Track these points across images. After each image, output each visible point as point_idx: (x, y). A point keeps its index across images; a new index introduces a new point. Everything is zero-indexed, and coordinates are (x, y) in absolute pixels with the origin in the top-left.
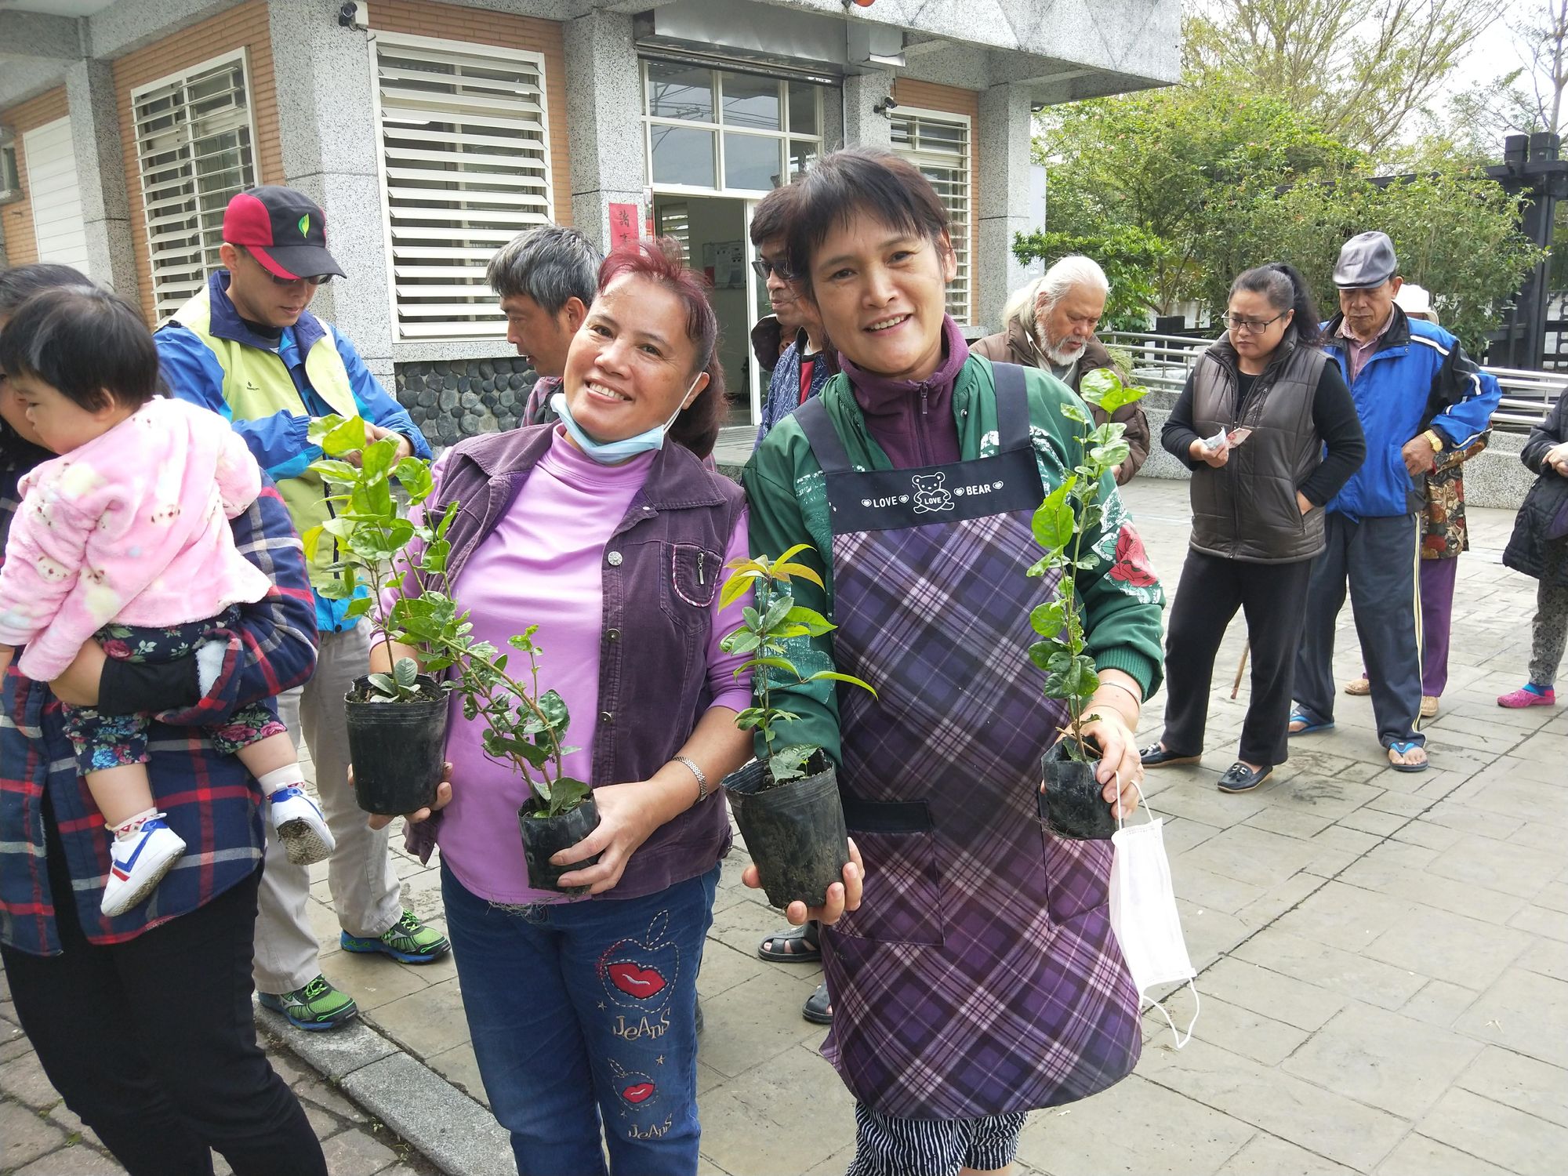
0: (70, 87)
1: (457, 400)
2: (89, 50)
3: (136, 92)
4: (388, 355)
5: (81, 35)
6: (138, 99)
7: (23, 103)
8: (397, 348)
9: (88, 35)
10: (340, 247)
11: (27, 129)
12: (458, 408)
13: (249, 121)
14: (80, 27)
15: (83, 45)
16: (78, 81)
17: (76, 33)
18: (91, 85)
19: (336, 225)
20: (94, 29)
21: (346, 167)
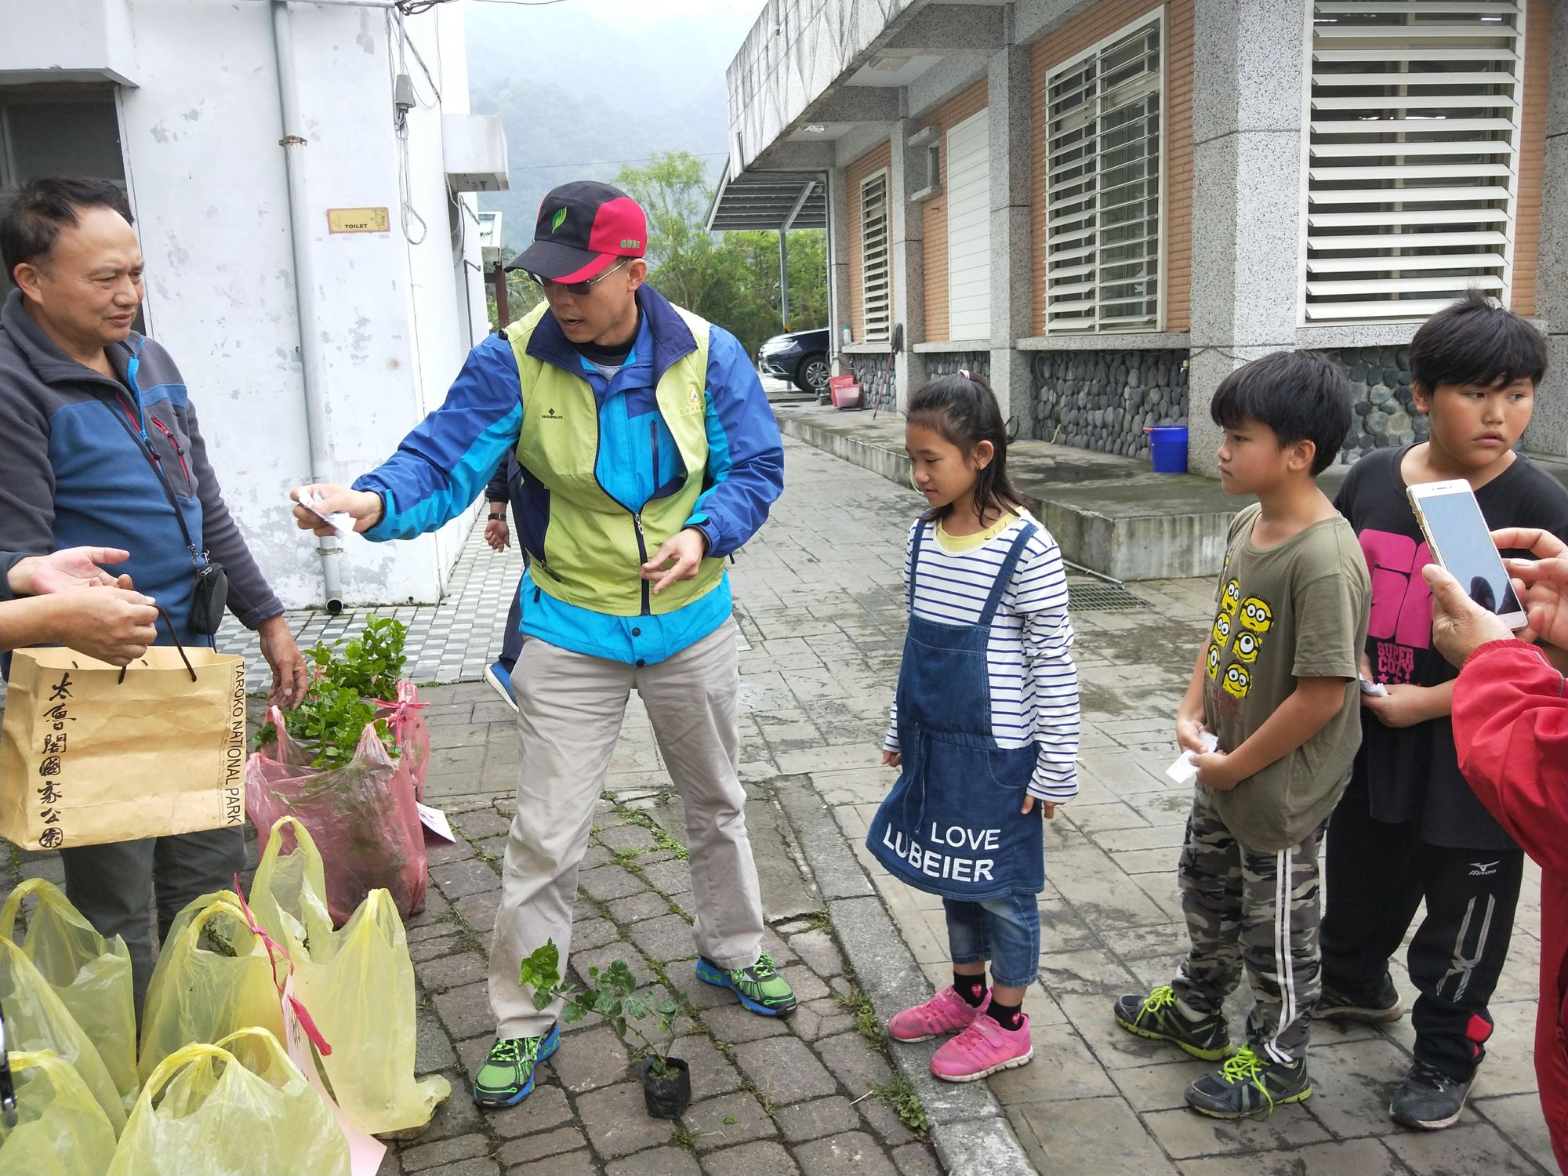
0: (991, 77)
1: (1364, 395)
2: (1012, 37)
3: (1051, 73)
4: (1289, 341)
5: (1006, 22)
6: (1051, 81)
7: (949, 101)
8: (1301, 332)
9: (1012, 22)
10: (1248, 217)
11: (951, 126)
12: (1364, 404)
13: (1161, 86)
14: (1005, 15)
15: (1006, 31)
16: (999, 68)
17: (1001, 22)
18: (1010, 72)
19: (1247, 192)
20: (1018, 14)
21: (1264, 124)
